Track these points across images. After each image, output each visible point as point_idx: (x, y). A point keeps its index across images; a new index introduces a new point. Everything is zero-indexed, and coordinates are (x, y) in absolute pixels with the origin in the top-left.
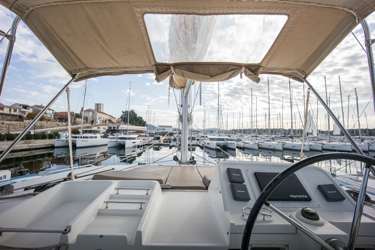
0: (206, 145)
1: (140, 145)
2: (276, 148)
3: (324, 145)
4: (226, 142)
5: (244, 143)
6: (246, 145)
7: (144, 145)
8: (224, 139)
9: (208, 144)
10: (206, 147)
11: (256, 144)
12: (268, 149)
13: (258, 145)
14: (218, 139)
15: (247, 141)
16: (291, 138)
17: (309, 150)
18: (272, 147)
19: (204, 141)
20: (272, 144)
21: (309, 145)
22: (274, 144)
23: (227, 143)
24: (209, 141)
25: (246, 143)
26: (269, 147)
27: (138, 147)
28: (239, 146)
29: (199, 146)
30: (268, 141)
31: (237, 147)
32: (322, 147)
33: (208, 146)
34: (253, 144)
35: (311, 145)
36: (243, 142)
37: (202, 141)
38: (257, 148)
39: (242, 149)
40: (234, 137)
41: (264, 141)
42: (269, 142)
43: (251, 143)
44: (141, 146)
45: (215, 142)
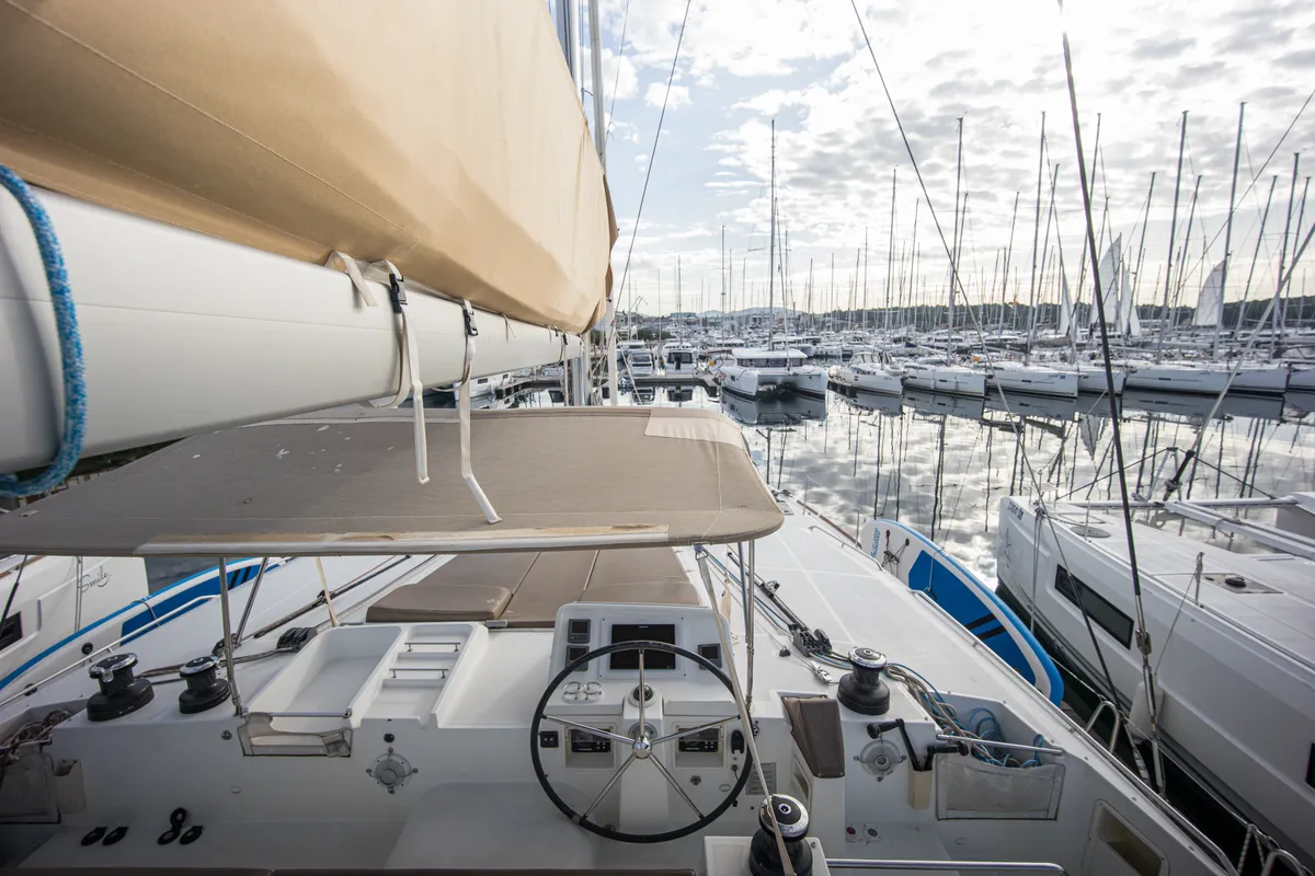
0: (727, 382)
1: (504, 388)
2: (963, 388)
3: (1131, 375)
4: (791, 373)
5: (859, 371)
6: (863, 381)
7: (516, 388)
8: (786, 360)
9: (733, 378)
10: (726, 389)
11: (896, 375)
12: (936, 392)
13: (903, 380)
14: (768, 360)
15: (866, 366)
16: (1022, 350)
17: (1076, 395)
18: (950, 386)
19: (722, 368)
20: (952, 373)
21: (1080, 376)
22: (956, 375)
23: (795, 375)
24: (735, 369)
25: (864, 373)
26: (942, 386)
27: (499, 394)
28: (838, 382)
29: (702, 383)
30: (941, 363)
31: (833, 386)
32: (1125, 380)
33: (734, 385)
34: (887, 375)
35: (1086, 377)
36: (855, 369)
37: (716, 367)
38: (899, 388)
39: (849, 392)
40: (833, 343)
41: (927, 363)
42: (943, 369)
43: (880, 373)
44: (508, 391)
45: (756, 372)
